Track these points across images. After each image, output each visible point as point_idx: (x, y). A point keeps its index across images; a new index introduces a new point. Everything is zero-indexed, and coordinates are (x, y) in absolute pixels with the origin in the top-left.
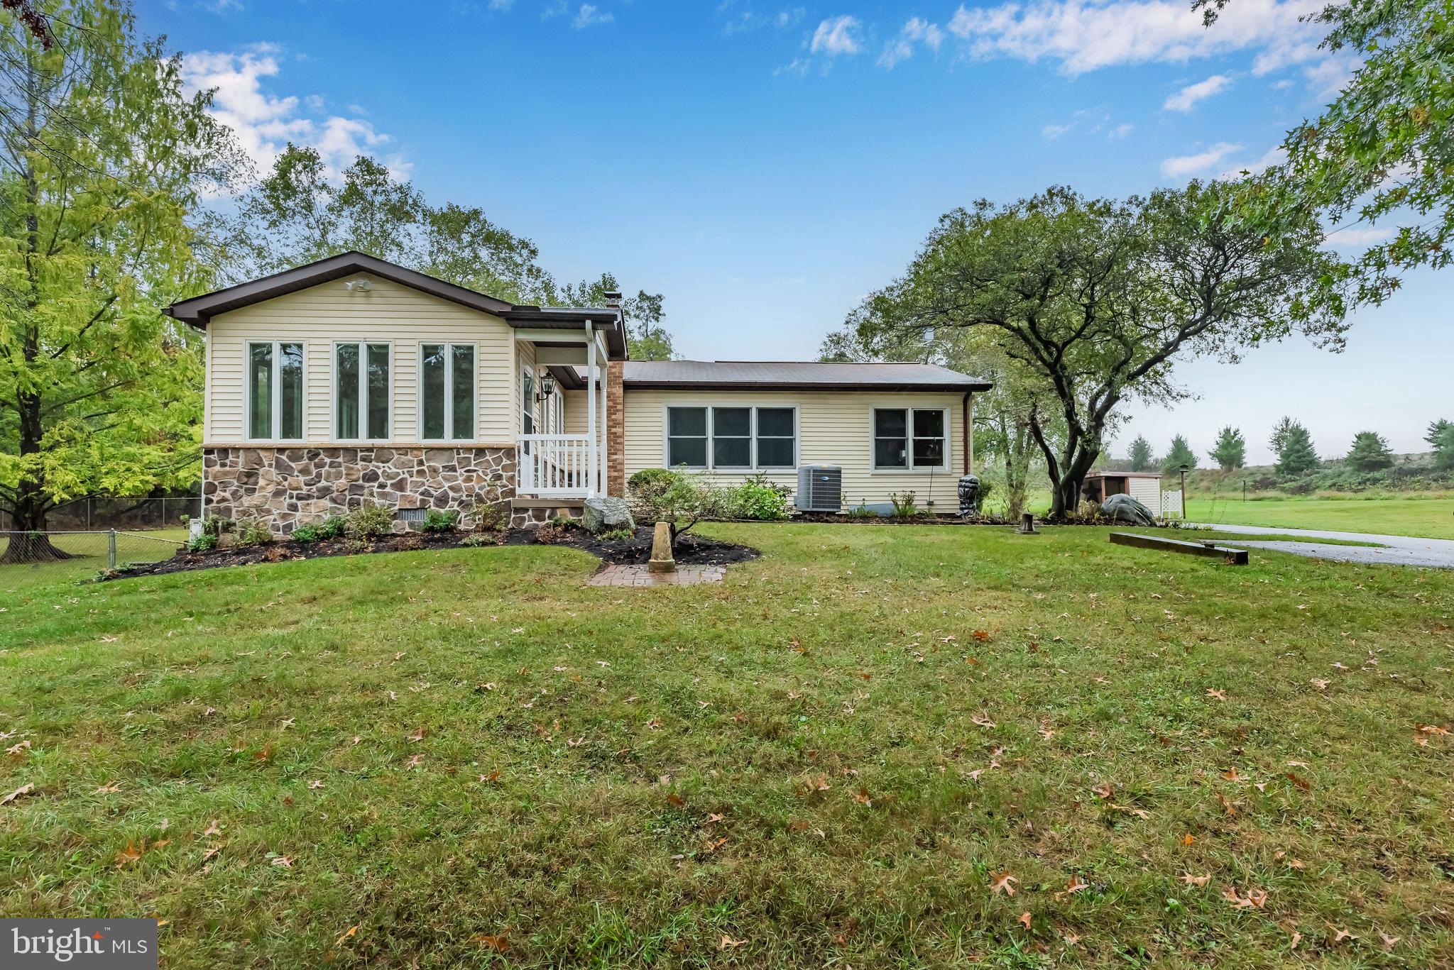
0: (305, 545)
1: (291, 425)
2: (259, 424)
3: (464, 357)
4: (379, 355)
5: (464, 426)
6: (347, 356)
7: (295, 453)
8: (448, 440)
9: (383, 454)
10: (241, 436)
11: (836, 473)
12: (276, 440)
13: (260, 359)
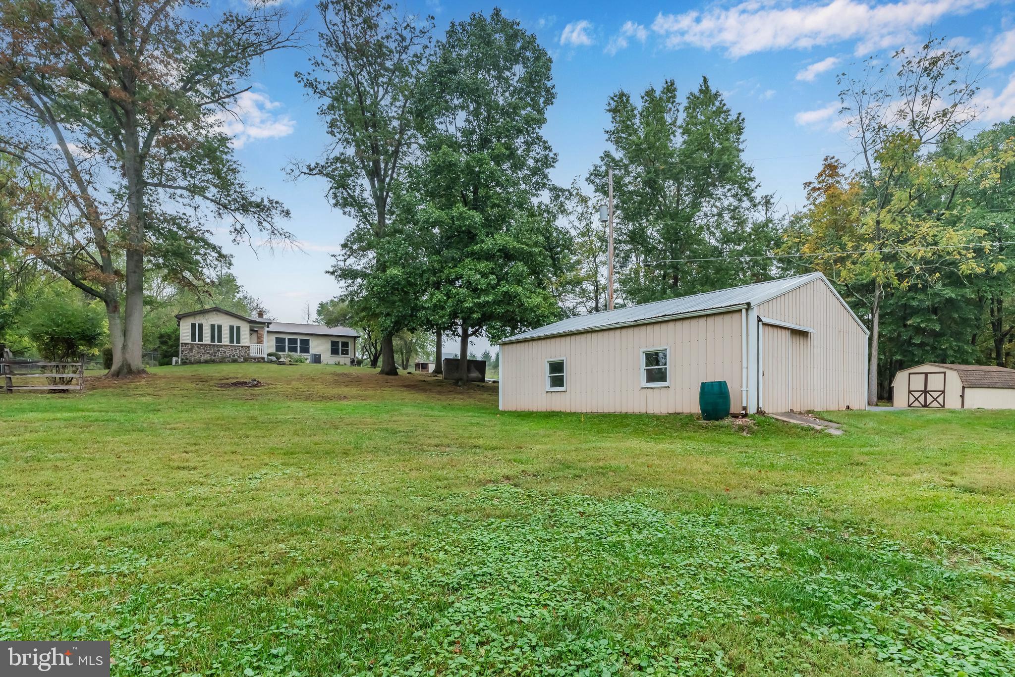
0: (206, 362)
1: (201, 339)
2: (193, 339)
3: (238, 328)
4: (220, 327)
5: (238, 341)
6: (213, 327)
7: (202, 345)
8: (235, 344)
9: (221, 346)
10: (189, 341)
11: (320, 355)
12: (197, 342)
13: (193, 325)
